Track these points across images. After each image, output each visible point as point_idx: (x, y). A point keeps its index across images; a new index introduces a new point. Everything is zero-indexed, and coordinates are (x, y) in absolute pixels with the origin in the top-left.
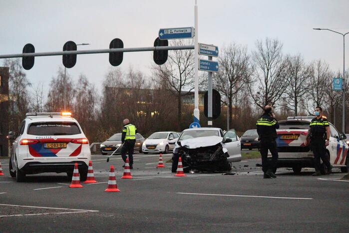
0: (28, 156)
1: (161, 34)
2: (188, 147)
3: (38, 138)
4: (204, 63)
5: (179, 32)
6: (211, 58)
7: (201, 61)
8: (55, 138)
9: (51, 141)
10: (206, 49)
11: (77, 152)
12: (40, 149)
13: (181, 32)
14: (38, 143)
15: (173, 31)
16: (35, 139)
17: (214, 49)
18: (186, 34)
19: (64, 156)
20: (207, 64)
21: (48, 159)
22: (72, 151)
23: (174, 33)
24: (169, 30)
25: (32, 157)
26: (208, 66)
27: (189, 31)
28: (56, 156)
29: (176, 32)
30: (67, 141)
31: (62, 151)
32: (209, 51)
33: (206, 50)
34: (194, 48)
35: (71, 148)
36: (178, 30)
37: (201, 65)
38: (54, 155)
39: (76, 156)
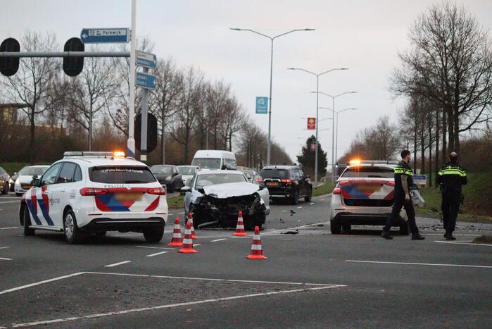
0: (94, 210)
1: (84, 36)
2: (215, 197)
3: (107, 187)
4: (140, 77)
5: (109, 35)
6: (146, 70)
7: (138, 74)
8: (129, 186)
9: (124, 191)
10: (143, 58)
11: (154, 205)
12: (108, 201)
13: (112, 34)
14: (107, 193)
15: (101, 32)
16: (104, 187)
17: (151, 59)
18: (119, 37)
19: (138, 210)
20: (144, 78)
21: (120, 214)
22: (148, 205)
23: (102, 34)
24: (96, 32)
25: (100, 212)
26: (145, 81)
27: (123, 33)
28: (129, 211)
29: (105, 34)
30: (143, 191)
31: (136, 204)
32: (147, 61)
33: (143, 60)
34: (129, 56)
35: (146, 201)
36: (108, 31)
37: (138, 79)
38: (126, 209)
39: (152, 210)
